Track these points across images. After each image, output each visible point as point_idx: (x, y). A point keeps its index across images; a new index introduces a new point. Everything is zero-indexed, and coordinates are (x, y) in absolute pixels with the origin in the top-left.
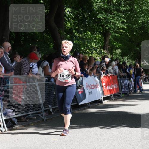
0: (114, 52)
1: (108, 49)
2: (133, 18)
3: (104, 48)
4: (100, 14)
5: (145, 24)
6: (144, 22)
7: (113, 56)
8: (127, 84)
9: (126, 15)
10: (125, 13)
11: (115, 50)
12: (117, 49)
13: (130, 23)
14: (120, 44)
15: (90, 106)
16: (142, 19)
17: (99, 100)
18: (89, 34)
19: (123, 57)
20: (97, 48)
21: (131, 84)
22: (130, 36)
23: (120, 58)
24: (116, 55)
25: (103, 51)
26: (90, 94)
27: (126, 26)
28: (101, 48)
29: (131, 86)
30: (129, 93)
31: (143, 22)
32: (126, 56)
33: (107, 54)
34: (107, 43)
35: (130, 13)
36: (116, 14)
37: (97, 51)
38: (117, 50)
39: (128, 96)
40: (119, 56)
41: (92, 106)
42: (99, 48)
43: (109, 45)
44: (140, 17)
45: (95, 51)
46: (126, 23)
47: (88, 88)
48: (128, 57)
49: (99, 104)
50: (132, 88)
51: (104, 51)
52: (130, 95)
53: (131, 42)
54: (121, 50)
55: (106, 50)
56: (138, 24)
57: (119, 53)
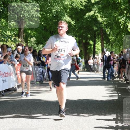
0: (29, 40)
1: (23, 37)
2: (47, 7)
3: (18, 36)
4: (15, 2)
5: (59, 13)
6: (58, 11)
7: (28, 44)
8: (41, 72)
9: (40, 3)
10: (39, 2)
11: (30, 38)
12: (32, 37)
13: (44, 12)
14: (35, 33)
15: (4, 94)
16: (56, 7)
17: (14, 87)
18: (3, 22)
19: (38, 45)
20: (12, 36)
21: (45, 71)
22: (44, 25)
23: (35, 46)
24: (31, 43)
25: (17, 39)
26: (4, 82)
27: (40, 14)
28: (16, 35)
29: (45, 74)
30: (43, 80)
31: (56, 11)
32: (41, 44)
33: (21, 42)
34: (21, 31)
35: (44, 2)
36: (31, 2)
37: (12, 39)
38: (32, 39)
39: (43, 83)
40: (34, 44)
41: (5, 94)
42: (14, 36)
43: (24, 34)
44: (54, 7)
45: (9, 39)
46: (40, 11)
47: (2, 76)
48: (43, 45)
49: (13, 91)
50: (46, 76)
51: (19, 39)
52: (44, 82)
53: (45, 31)
54: (36, 38)
55: (21, 38)
56: (52, 12)
57: (34, 41)
